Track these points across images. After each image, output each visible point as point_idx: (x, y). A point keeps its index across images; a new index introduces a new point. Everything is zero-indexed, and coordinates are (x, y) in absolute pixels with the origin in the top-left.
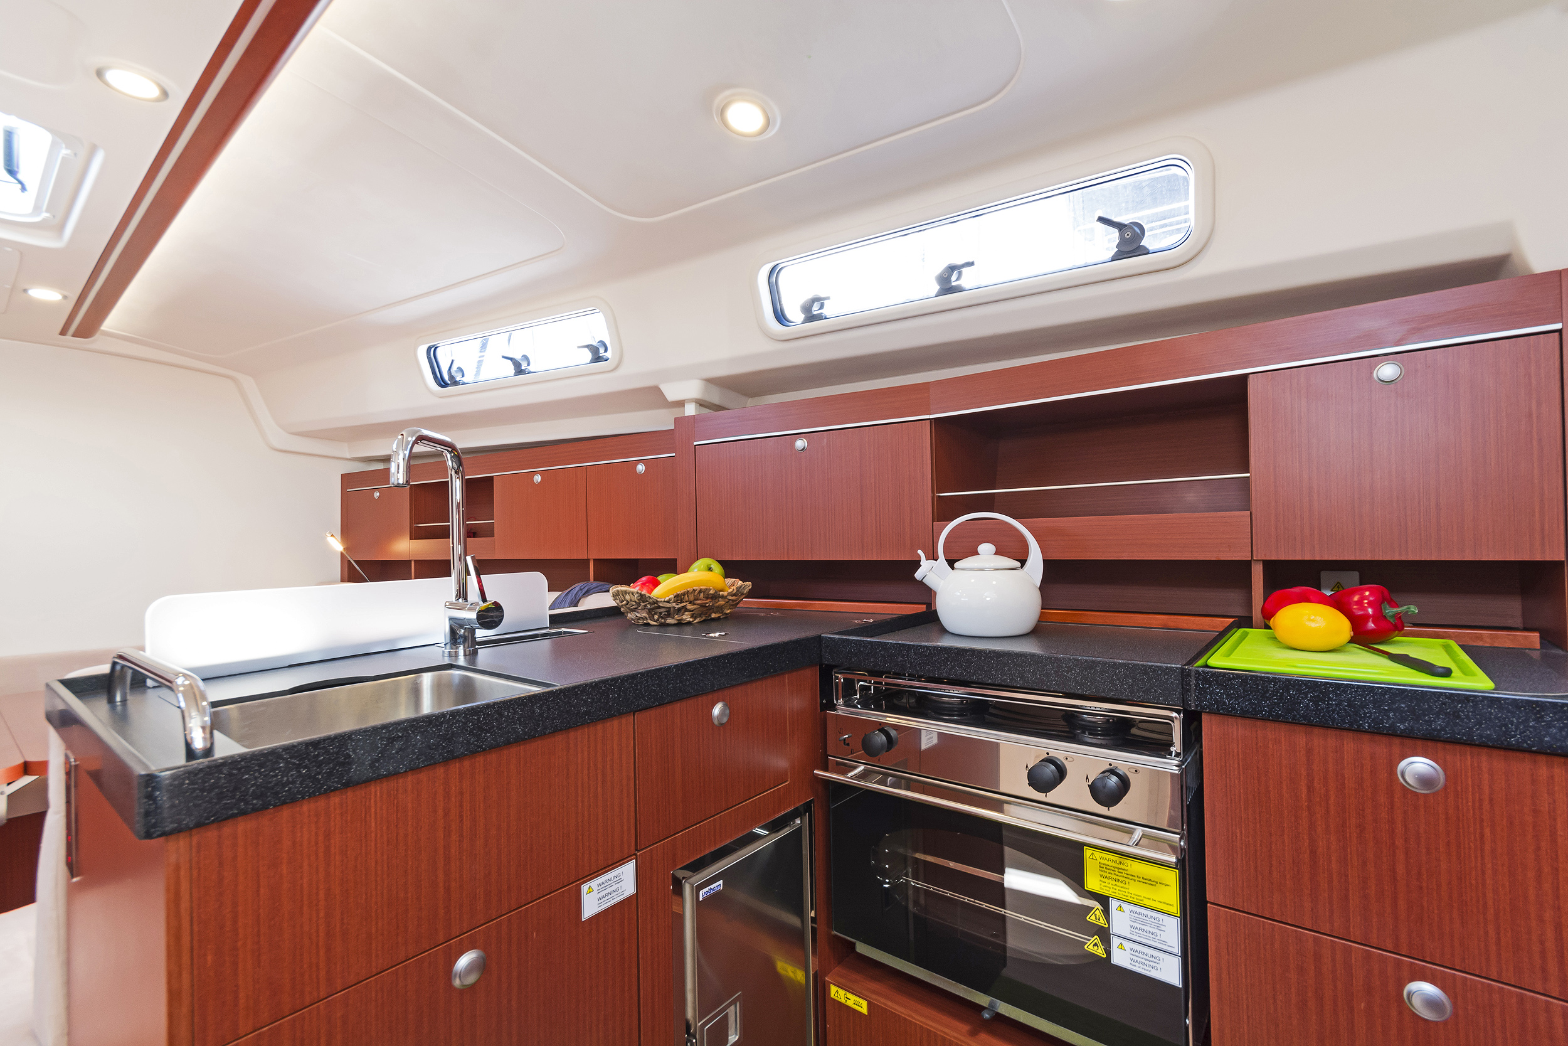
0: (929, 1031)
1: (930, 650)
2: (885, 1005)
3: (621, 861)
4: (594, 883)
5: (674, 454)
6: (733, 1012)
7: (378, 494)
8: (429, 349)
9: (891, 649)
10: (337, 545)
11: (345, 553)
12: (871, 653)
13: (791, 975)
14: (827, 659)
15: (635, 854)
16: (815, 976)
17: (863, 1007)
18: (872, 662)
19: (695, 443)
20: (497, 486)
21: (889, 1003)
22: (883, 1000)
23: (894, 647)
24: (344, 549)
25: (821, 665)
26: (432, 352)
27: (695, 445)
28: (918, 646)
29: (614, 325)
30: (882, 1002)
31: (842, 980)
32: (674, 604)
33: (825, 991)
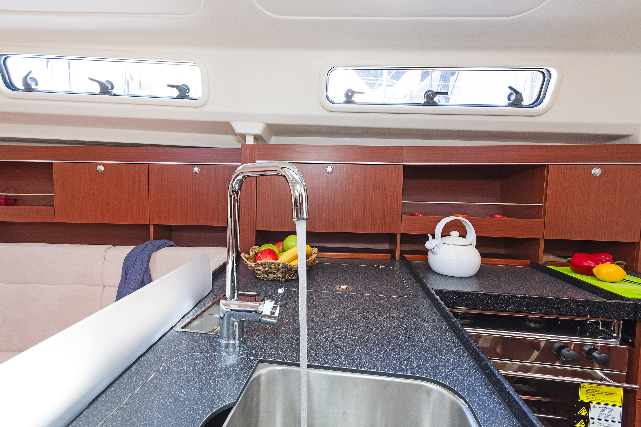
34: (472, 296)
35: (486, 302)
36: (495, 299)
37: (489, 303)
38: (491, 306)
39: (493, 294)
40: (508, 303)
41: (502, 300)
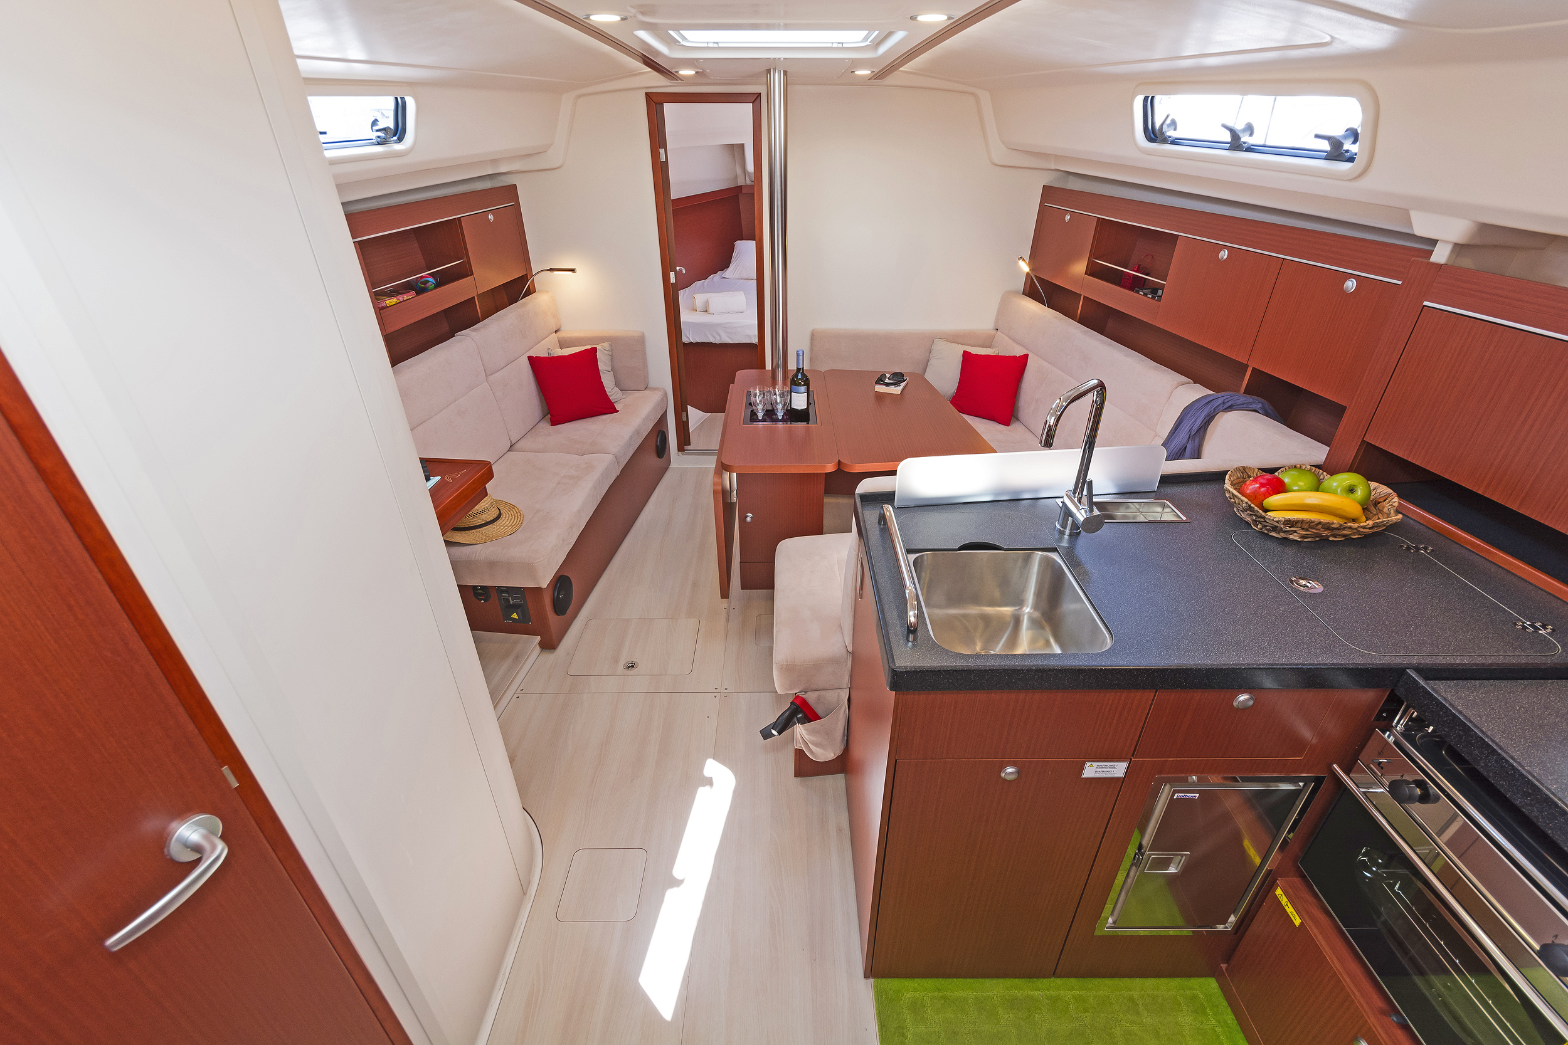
0: (1339, 981)
1: (1515, 772)
2: (1316, 936)
3: (1119, 759)
4: (1095, 764)
5: (1400, 283)
6: (1178, 860)
7: (1069, 217)
8: (1146, 98)
9: (1472, 737)
10: (1025, 267)
11: (1030, 272)
12: (1449, 723)
13: (1252, 856)
14: (1401, 692)
15: (1131, 759)
16: (1269, 872)
17: (1297, 922)
18: (1445, 731)
19: (1426, 303)
20: (1179, 244)
21: (1320, 937)
22: (1316, 931)
23: (1476, 739)
24: (1030, 270)
25: (1392, 691)
26: (1149, 104)
27: (1425, 306)
28: (1504, 758)
29: (1374, 117)
30: (1314, 931)
31: (1290, 891)
32: (1282, 526)
33: (1272, 886)
34: (1459, 726)
35: (1476, 752)
36: (1496, 761)
37: (1481, 759)
38: (1482, 767)
39: (1497, 752)
40: (1515, 785)
41: (1507, 773)
